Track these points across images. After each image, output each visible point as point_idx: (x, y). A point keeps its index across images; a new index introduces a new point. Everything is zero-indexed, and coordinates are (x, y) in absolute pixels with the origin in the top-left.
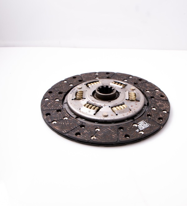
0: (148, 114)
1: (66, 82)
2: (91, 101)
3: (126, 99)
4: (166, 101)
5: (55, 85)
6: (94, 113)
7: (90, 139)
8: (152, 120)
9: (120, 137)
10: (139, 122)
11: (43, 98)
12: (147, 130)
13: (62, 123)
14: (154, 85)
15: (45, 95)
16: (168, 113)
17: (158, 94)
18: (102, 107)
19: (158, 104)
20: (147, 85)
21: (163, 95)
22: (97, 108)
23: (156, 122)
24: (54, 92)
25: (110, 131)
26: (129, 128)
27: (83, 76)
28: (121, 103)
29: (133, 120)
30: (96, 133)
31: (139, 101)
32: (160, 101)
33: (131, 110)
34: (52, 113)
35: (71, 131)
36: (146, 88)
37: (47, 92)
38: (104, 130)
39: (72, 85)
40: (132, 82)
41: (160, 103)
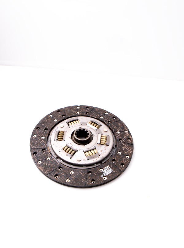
0: (114, 159)
1: (51, 116)
2: (69, 143)
3: (98, 144)
4: (131, 145)
5: (42, 120)
6: (71, 157)
7: (65, 182)
8: (116, 165)
9: (88, 182)
10: (105, 167)
11: (32, 134)
12: (110, 176)
13: (46, 164)
14: (125, 125)
15: (34, 131)
16: (130, 158)
17: (126, 136)
18: (77, 151)
19: (123, 148)
20: (119, 124)
21: (130, 137)
22: (73, 152)
23: (118, 168)
24: (41, 128)
25: (81, 175)
26: (96, 173)
27: (66, 110)
28: (93, 148)
29: (101, 164)
30: (70, 176)
31: (108, 145)
32: (126, 145)
33: (100, 156)
34: (38, 152)
35: (52, 172)
36: (117, 128)
37: (35, 128)
38: (76, 173)
39: (56, 120)
40: (106, 120)
41: (126, 147)
